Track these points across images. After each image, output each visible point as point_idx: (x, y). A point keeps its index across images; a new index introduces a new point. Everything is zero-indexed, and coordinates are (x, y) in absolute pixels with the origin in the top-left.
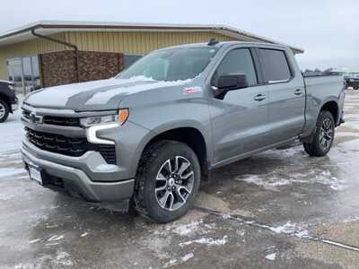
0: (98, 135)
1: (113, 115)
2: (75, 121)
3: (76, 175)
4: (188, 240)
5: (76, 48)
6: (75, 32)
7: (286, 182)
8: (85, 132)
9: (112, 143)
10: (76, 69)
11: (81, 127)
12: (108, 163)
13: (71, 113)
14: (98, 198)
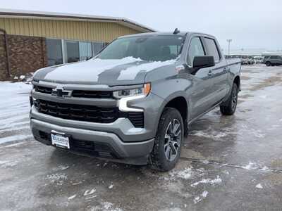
0: (129, 105)
1: (139, 88)
2: (108, 94)
3: (110, 138)
4: (195, 182)
5: (5, 32)
6: (14, 19)
7: (224, 135)
8: (116, 103)
9: (142, 110)
10: (6, 50)
11: (114, 98)
12: (136, 127)
13: (105, 87)
14: (128, 156)
